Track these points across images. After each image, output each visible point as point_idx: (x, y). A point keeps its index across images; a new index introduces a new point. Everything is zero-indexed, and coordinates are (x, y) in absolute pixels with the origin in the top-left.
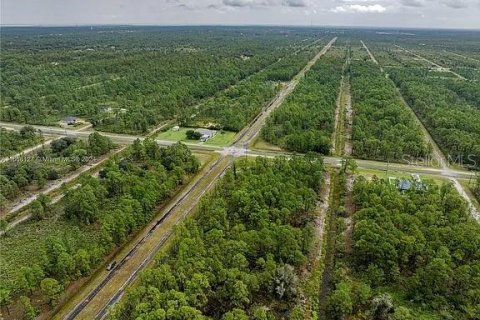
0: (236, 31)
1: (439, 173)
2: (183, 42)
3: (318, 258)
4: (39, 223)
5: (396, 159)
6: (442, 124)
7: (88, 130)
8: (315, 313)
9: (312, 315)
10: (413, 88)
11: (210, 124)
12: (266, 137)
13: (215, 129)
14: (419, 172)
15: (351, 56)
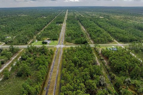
0: (36, 9)
1: (118, 45)
2: (20, 13)
3: (104, 73)
4: (8, 80)
5: (106, 43)
6: (113, 32)
7: (4, 45)
8: (113, 87)
9: (112, 88)
10: (99, 23)
11: (48, 39)
12: (67, 41)
13: (50, 40)
14: (113, 45)
15: (76, 15)
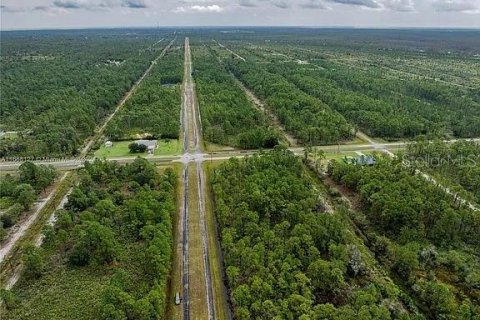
4: (42, 281)
5: (334, 142)
6: (349, 108)
8: (388, 278)
10: (301, 80)
11: (146, 134)
12: (212, 139)
15: (218, 55)
